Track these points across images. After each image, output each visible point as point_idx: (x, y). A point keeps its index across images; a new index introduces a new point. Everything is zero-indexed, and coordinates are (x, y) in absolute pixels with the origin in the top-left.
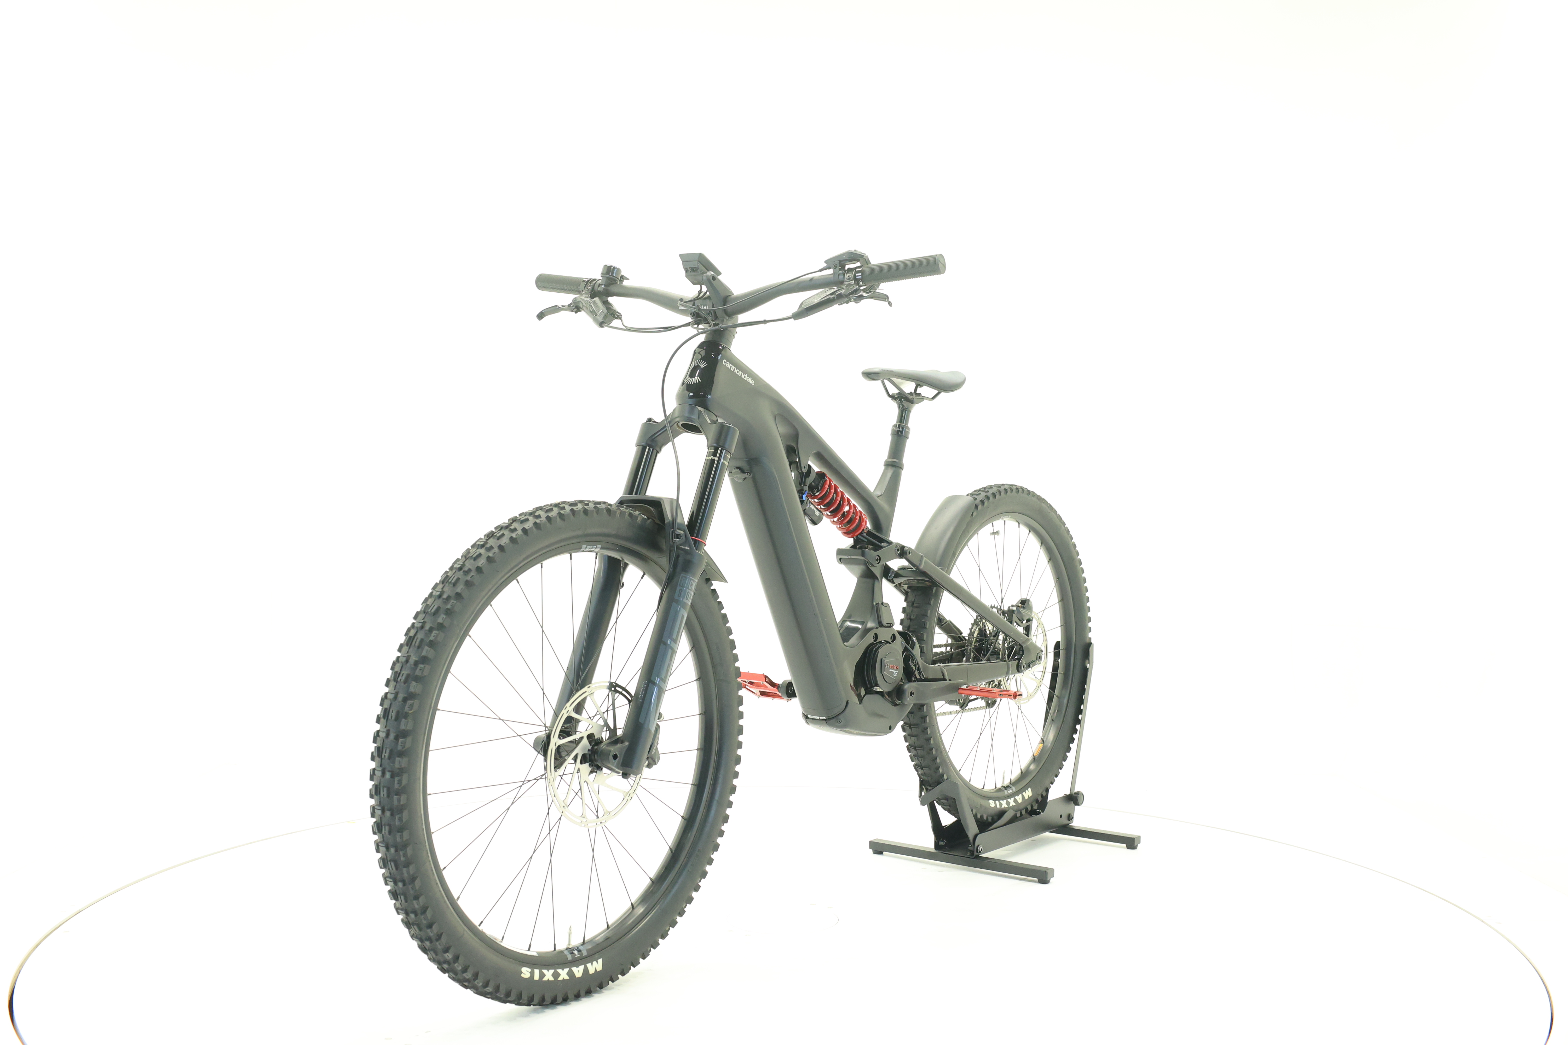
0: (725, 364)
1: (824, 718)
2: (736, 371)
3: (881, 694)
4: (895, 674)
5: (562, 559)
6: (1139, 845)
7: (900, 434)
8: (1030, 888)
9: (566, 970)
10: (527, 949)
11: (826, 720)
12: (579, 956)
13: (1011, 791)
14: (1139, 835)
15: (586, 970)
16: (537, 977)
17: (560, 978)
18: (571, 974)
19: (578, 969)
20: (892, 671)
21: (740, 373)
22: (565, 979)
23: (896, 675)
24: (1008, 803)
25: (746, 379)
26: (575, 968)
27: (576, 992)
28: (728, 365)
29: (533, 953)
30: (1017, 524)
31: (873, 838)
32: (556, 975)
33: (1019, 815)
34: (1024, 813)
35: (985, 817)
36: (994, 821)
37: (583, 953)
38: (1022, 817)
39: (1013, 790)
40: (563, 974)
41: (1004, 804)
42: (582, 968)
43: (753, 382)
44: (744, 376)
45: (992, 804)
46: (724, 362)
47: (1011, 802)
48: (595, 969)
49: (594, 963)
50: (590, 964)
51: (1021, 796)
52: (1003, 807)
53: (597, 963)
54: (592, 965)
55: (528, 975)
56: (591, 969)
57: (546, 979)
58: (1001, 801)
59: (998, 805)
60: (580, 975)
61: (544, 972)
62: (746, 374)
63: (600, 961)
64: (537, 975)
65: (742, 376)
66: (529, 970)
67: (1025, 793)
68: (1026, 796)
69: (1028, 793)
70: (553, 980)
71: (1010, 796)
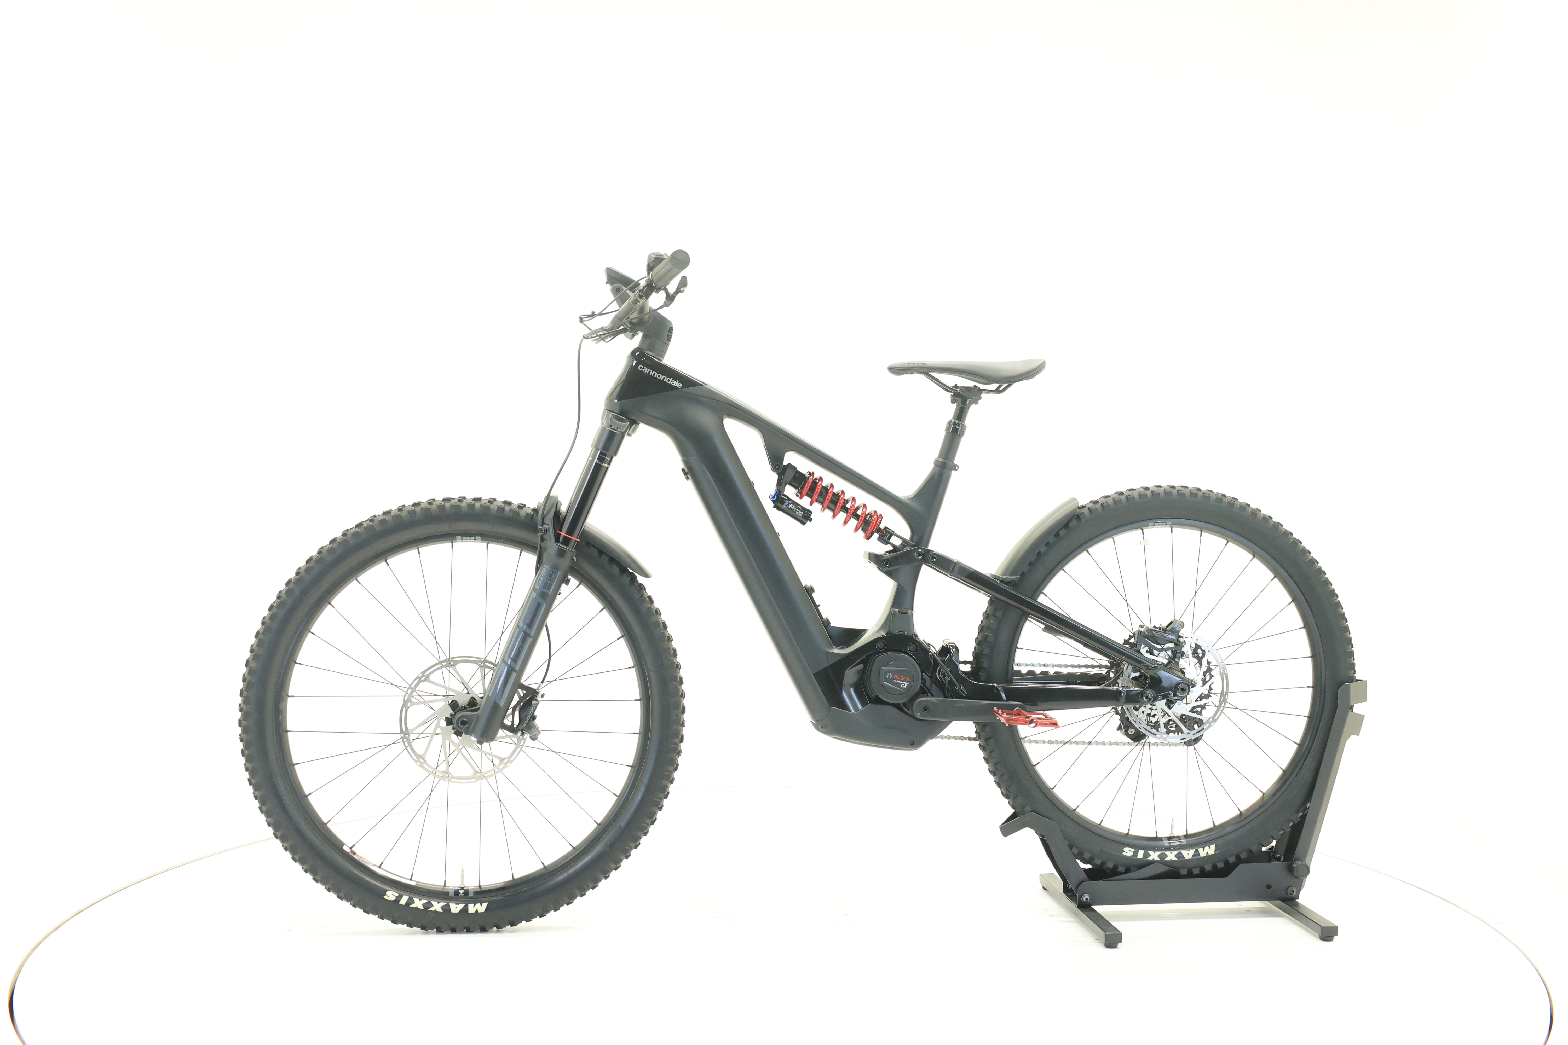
2: (657, 375)
3: (897, 706)
4: (904, 685)
6: (1335, 937)
7: (955, 431)
8: (1096, 947)
9: (443, 904)
10: (410, 878)
12: (464, 895)
13: (1179, 843)
14: (1335, 925)
15: (465, 909)
17: (432, 909)
19: (457, 906)
20: (898, 681)
21: (662, 377)
22: (437, 911)
23: (905, 687)
24: (1163, 856)
25: (669, 382)
27: (453, 925)
28: (646, 370)
29: (413, 883)
30: (1200, 532)
32: (428, 905)
33: (1184, 872)
34: (1196, 871)
35: (1110, 865)
36: (1128, 871)
37: (471, 895)
38: (1190, 875)
39: (1181, 843)
40: (437, 906)
41: (1154, 856)
42: (461, 906)
43: (681, 386)
44: (669, 381)
45: (1128, 852)
46: (641, 368)
47: (1171, 856)
48: (477, 910)
49: (477, 904)
50: (473, 904)
51: (1192, 852)
52: (1150, 858)
53: (481, 905)
54: (474, 906)
55: (393, 898)
56: (472, 909)
57: (413, 906)
58: (1149, 852)
59: (1141, 855)
60: (457, 911)
61: (416, 900)
62: (672, 379)
63: (485, 905)
64: (404, 900)
65: (665, 381)
66: (397, 895)
67: (1202, 849)
68: (1203, 853)
69: (1209, 850)
70: (422, 908)
71: (1171, 848)
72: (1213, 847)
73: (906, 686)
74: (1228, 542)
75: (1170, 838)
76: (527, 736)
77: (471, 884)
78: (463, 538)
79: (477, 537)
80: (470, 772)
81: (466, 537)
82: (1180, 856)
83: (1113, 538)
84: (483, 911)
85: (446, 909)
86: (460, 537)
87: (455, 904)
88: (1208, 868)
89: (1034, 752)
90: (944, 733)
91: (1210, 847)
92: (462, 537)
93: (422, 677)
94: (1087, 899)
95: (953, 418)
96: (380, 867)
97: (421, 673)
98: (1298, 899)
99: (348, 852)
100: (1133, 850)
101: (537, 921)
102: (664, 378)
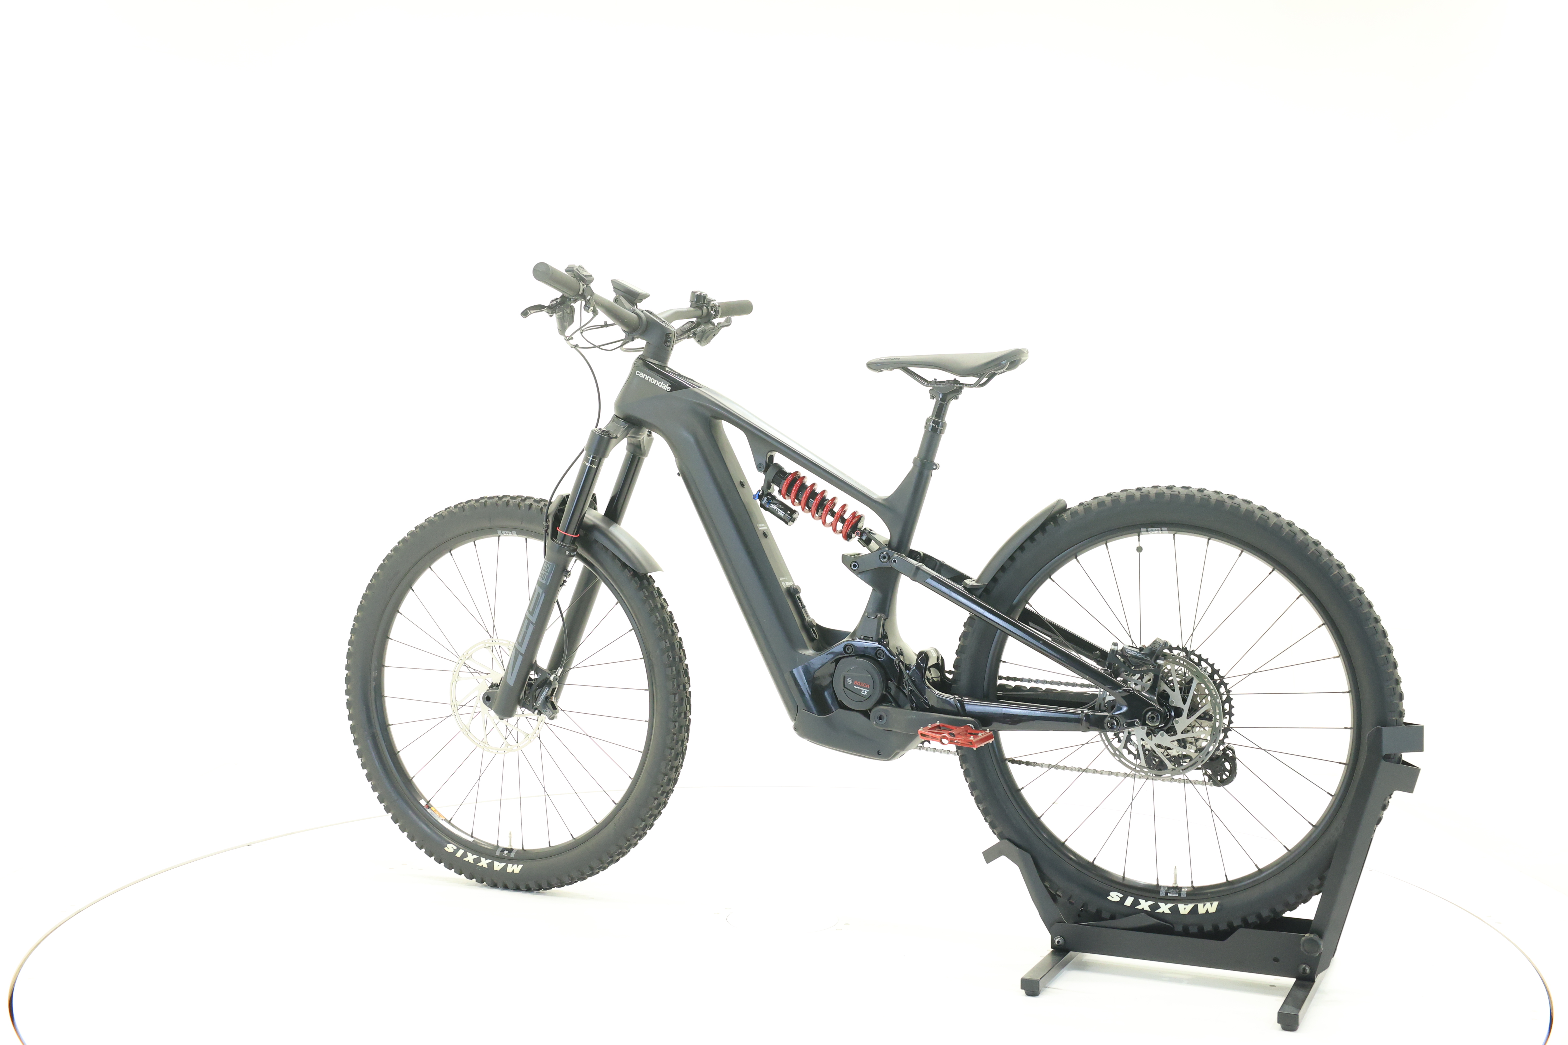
0: (638, 375)
2: (651, 380)
4: (865, 692)
5: (493, 540)
9: (489, 861)
10: (469, 835)
12: (508, 855)
15: (505, 868)
16: (459, 854)
17: (480, 864)
18: (491, 865)
19: (500, 864)
20: (858, 687)
21: (655, 382)
22: (484, 866)
24: (1155, 907)
25: (660, 386)
26: (498, 862)
27: (492, 881)
28: (642, 375)
29: (471, 840)
32: (477, 861)
33: (1178, 928)
34: (1193, 929)
35: (1092, 909)
36: (1113, 917)
37: (513, 856)
38: (1186, 933)
39: (1180, 895)
40: (484, 863)
41: (1145, 905)
42: (503, 864)
43: (670, 389)
44: (660, 384)
45: (1115, 896)
46: (638, 373)
47: (1165, 908)
48: (514, 870)
49: (515, 865)
50: (512, 865)
51: (1190, 907)
52: (1139, 907)
53: (518, 866)
55: (452, 850)
57: (466, 859)
58: (1140, 900)
59: (1129, 901)
60: (499, 869)
61: (469, 854)
62: (663, 382)
63: (521, 866)
65: (656, 385)
66: (455, 848)
67: (1203, 904)
68: (1202, 909)
69: (1211, 907)
70: (473, 862)
71: (1166, 900)
72: (1216, 904)
73: (866, 693)
75: (1170, 889)
77: (515, 846)
79: (519, 532)
82: (1175, 910)
84: (518, 873)
86: (504, 531)
88: (1207, 927)
89: (1020, 774)
91: (1211, 904)
94: (1058, 942)
95: (934, 414)
96: (449, 822)
99: (424, 805)
100: (1121, 896)
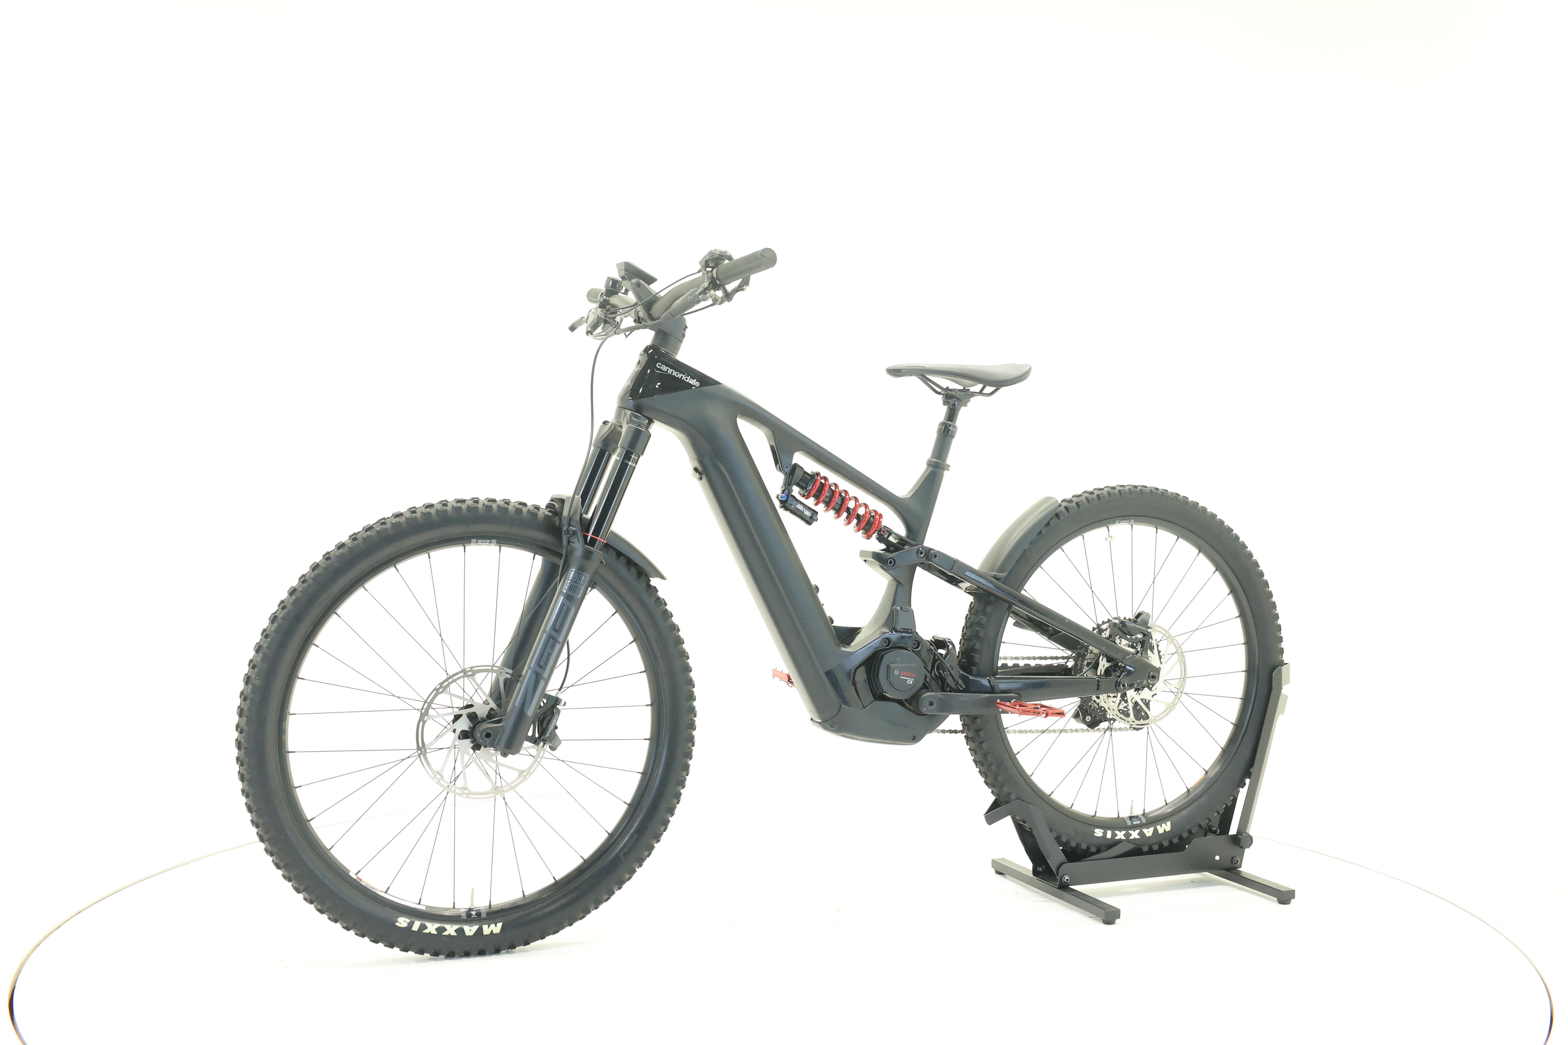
0: (659, 367)
1: (820, 721)
2: (675, 373)
3: (900, 702)
4: (910, 681)
5: (455, 551)
6: (1292, 900)
7: (946, 432)
8: (1094, 926)
9: (456, 927)
10: (418, 903)
11: (820, 723)
12: (476, 916)
13: (1139, 822)
14: (1293, 888)
15: (480, 930)
17: (446, 933)
19: (471, 928)
20: (904, 678)
21: (680, 376)
22: (451, 934)
23: (911, 683)
24: (1127, 835)
25: (687, 381)
27: (467, 949)
28: (664, 368)
29: (422, 907)
30: (1155, 529)
31: (996, 857)
32: (441, 929)
33: (1146, 849)
34: (1155, 848)
35: (1084, 847)
36: (1099, 851)
37: (484, 915)
38: (1151, 852)
39: (1141, 822)
40: (451, 930)
41: (1120, 835)
42: (475, 928)
43: (699, 384)
44: (687, 379)
45: (1099, 833)
46: (659, 365)
47: (1135, 835)
48: (492, 931)
49: (491, 925)
50: (487, 926)
51: (1152, 829)
52: (1117, 838)
53: (496, 926)
54: (489, 927)
55: (405, 925)
56: (486, 930)
57: (426, 931)
58: (1115, 832)
59: (1109, 835)
60: (471, 933)
61: (428, 925)
62: (690, 377)
63: (500, 925)
64: (416, 927)
65: (683, 379)
66: (408, 921)
67: (1160, 826)
68: (1161, 830)
69: (1165, 827)
70: (436, 933)
71: (1134, 828)
72: (1169, 823)
74: (1178, 538)
75: (1131, 818)
76: (547, 747)
77: (481, 903)
78: (479, 541)
79: (492, 540)
80: (488, 787)
81: (481, 541)
82: (1141, 834)
83: (1083, 536)
84: (499, 932)
85: (460, 931)
86: (475, 540)
87: (468, 926)
88: (1166, 844)
89: (1015, 742)
90: (940, 728)
91: (1166, 824)
92: (477, 540)
93: (439, 688)
94: (1067, 880)
95: (944, 419)
96: (386, 892)
97: (439, 684)
98: (1240, 867)
99: (355, 878)
100: (1102, 831)
101: (550, 939)
102: (682, 377)
